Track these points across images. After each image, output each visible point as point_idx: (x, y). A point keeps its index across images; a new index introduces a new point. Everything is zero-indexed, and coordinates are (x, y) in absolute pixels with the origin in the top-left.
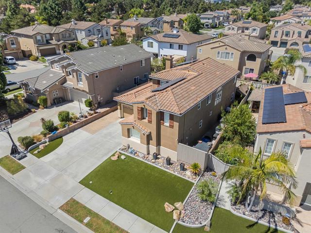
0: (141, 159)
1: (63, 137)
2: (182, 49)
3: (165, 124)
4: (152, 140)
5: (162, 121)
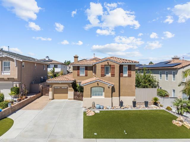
3: (124, 75)
4: (115, 92)
5: (121, 74)
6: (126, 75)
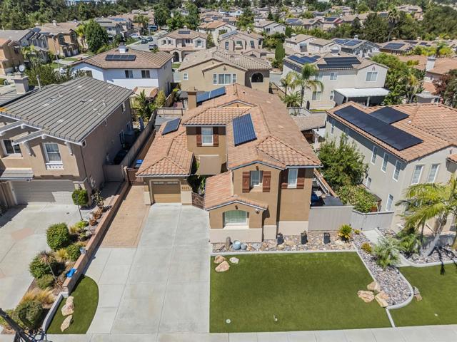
0: (261, 252)
1: (87, 274)
2: (149, 77)
3: (290, 186)
4: (268, 216)
5: (284, 184)
6: (293, 184)
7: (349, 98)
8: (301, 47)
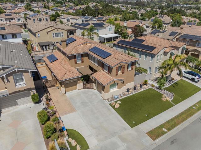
3: (129, 70)
7: (106, 38)
8: (67, 20)
